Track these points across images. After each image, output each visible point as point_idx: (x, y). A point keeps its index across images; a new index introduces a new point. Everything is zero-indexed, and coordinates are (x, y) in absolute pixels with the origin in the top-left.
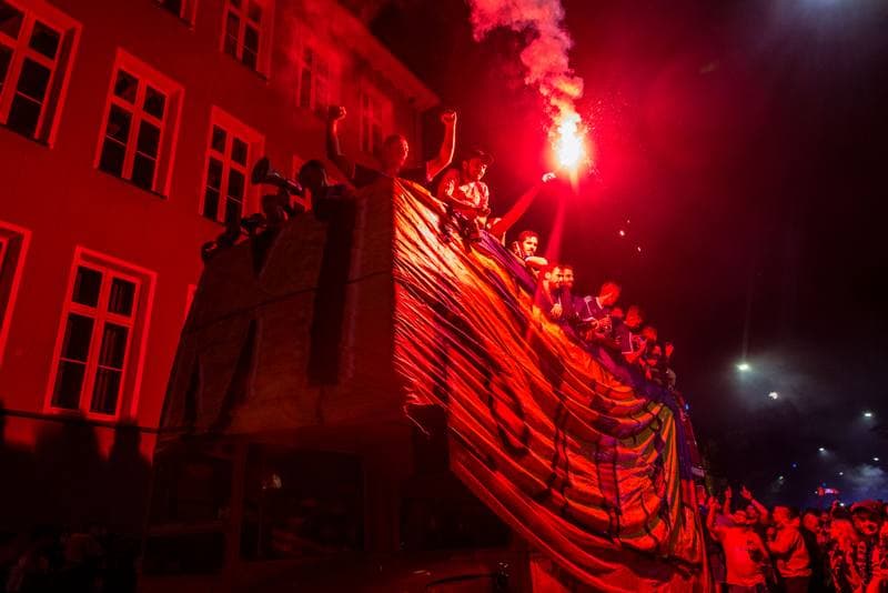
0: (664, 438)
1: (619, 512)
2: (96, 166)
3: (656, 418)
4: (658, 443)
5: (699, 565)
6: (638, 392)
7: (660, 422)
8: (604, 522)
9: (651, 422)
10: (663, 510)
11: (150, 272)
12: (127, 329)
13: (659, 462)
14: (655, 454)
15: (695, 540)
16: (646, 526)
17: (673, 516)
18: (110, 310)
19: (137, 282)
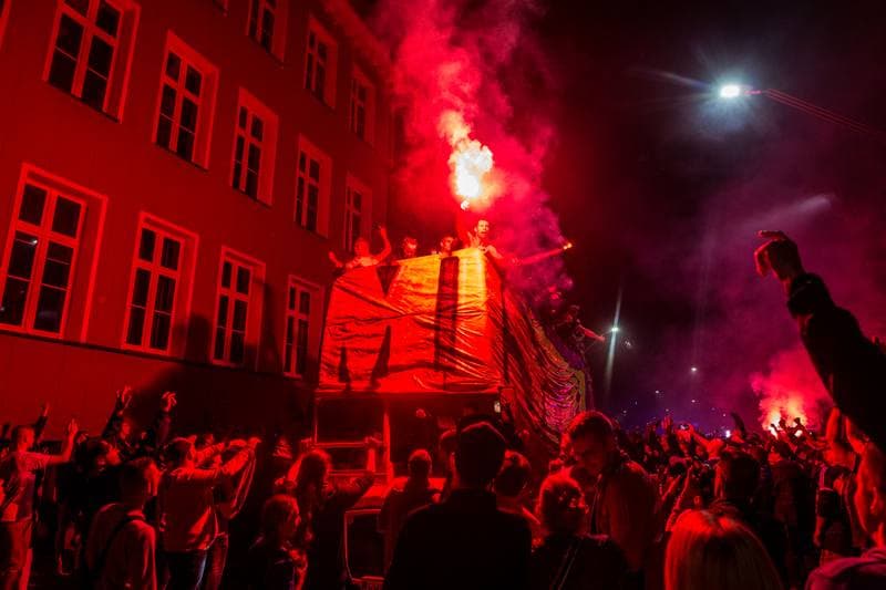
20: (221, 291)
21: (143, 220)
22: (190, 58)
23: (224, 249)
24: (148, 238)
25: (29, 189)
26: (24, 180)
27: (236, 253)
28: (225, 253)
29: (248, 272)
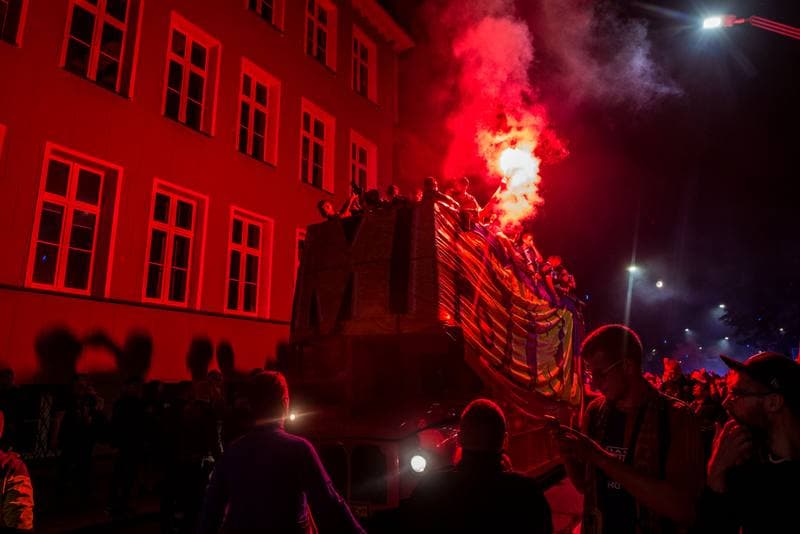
0: (565, 332)
1: (536, 375)
2: (163, 113)
3: (562, 320)
4: (561, 335)
5: (579, 406)
6: (552, 305)
7: (563, 322)
8: (527, 380)
9: (558, 322)
10: (560, 375)
11: (204, 197)
12: (188, 240)
13: (561, 347)
14: (559, 342)
15: (577, 392)
16: (549, 383)
17: (566, 379)
18: (177, 225)
19: (194, 203)
20: (232, 246)
21: (157, 186)
22: (194, 35)
23: (233, 208)
24: (162, 201)
25: (53, 164)
26: (48, 156)
27: (244, 211)
28: (234, 211)
29: (258, 229)
